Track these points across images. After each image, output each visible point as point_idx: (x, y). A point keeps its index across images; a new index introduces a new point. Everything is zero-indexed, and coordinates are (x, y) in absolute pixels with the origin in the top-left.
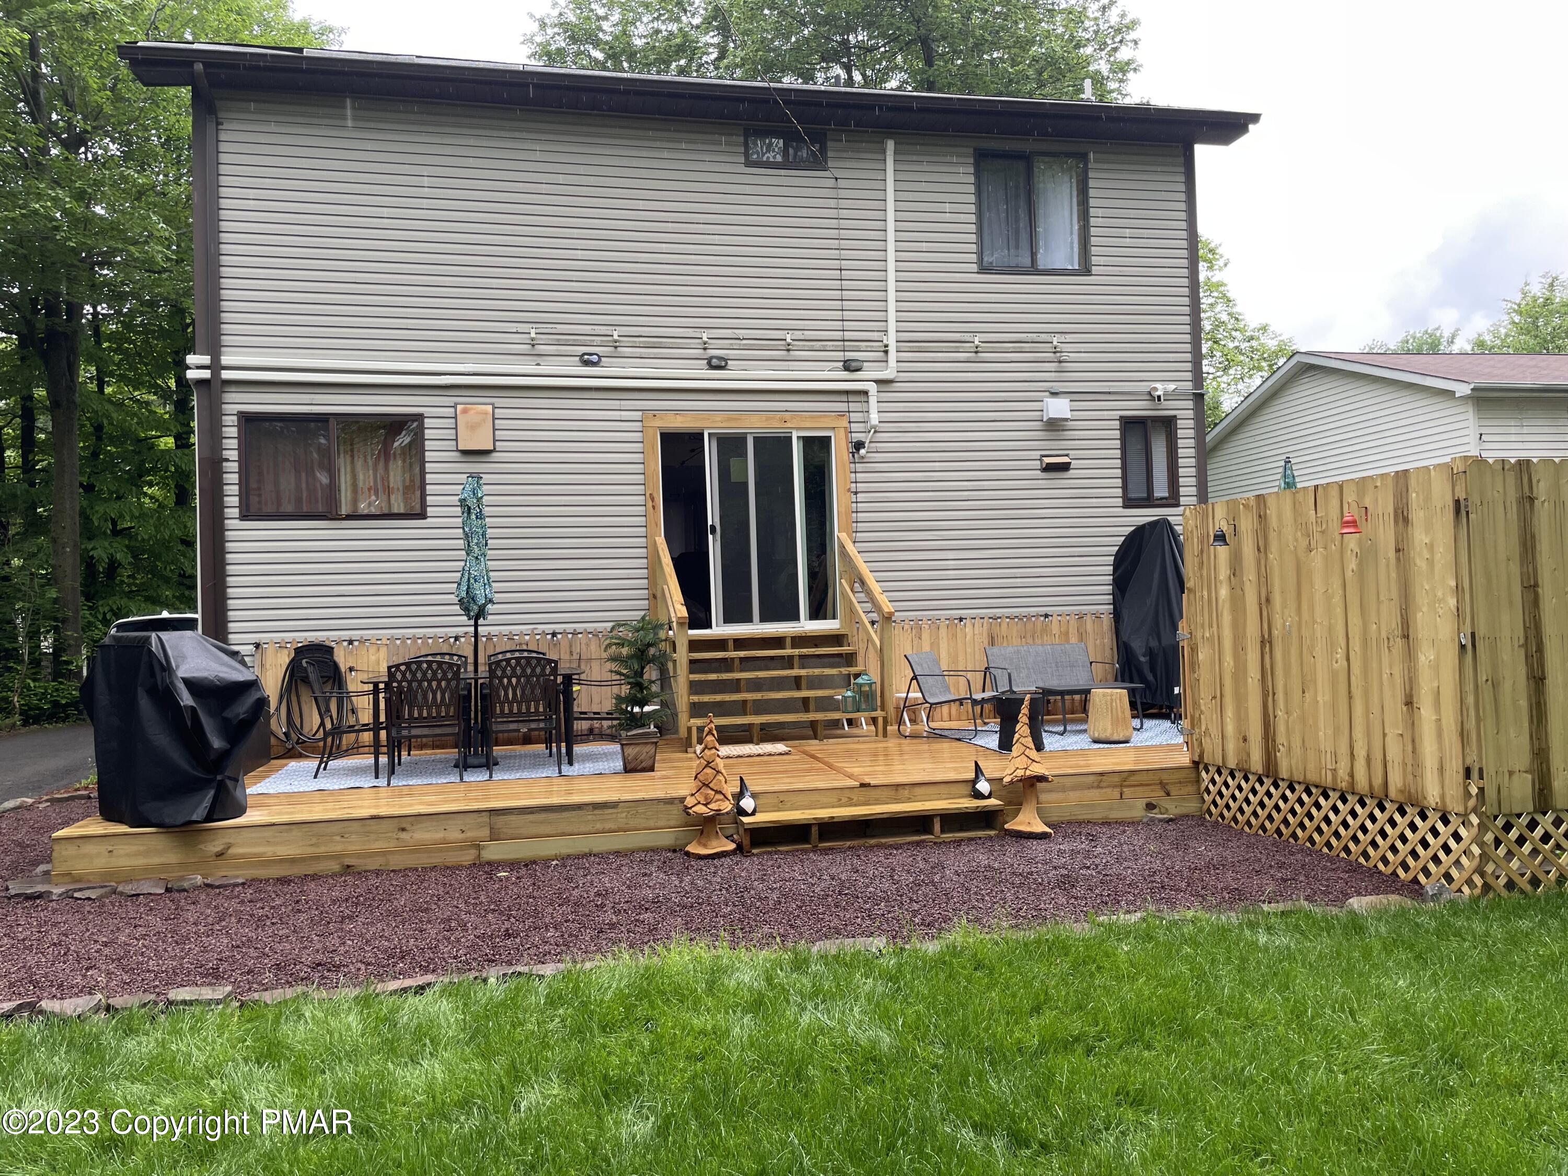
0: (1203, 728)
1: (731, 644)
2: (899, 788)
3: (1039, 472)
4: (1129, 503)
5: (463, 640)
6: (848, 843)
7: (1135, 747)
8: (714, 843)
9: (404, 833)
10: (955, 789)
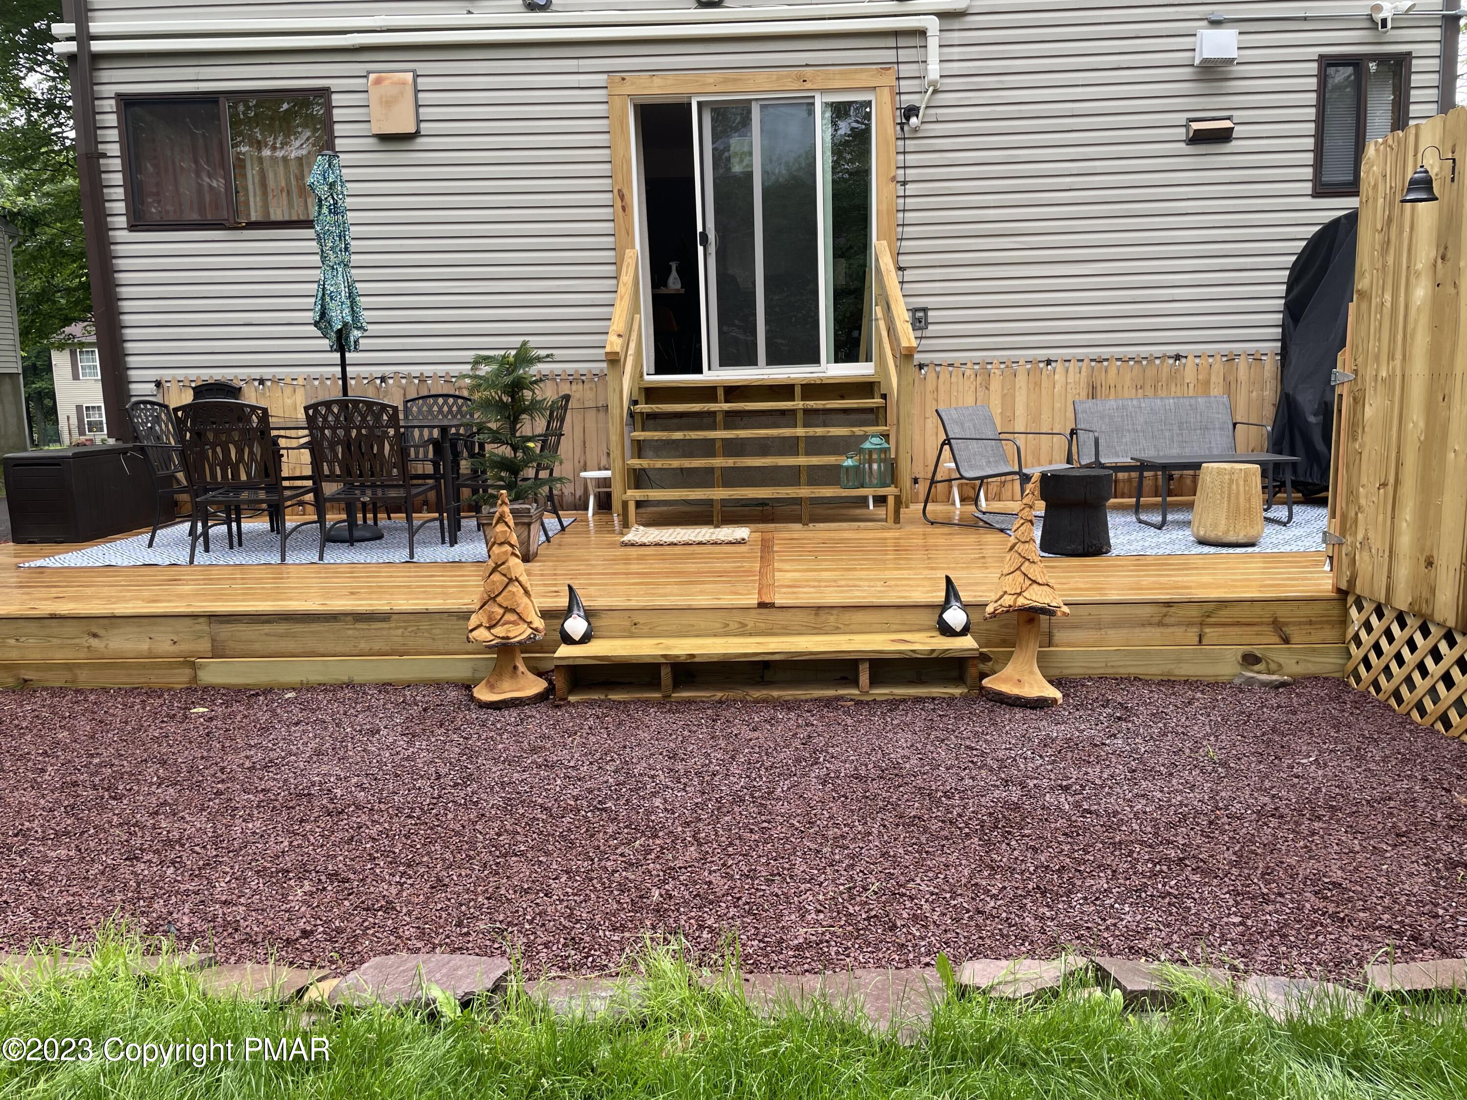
0: (1360, 536)
1: (721, 393)
2: (821, 612)
3: (1183, 145)
4: (1322, 189)
5: (391, 381)
6: (719, 695)
7: (1264, 555)
8: (506, 684)
9: (96, 640)
10: (911, 617)
